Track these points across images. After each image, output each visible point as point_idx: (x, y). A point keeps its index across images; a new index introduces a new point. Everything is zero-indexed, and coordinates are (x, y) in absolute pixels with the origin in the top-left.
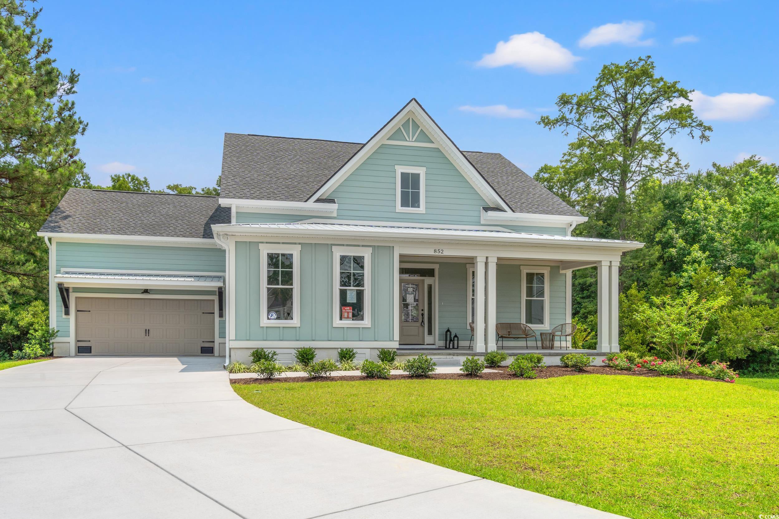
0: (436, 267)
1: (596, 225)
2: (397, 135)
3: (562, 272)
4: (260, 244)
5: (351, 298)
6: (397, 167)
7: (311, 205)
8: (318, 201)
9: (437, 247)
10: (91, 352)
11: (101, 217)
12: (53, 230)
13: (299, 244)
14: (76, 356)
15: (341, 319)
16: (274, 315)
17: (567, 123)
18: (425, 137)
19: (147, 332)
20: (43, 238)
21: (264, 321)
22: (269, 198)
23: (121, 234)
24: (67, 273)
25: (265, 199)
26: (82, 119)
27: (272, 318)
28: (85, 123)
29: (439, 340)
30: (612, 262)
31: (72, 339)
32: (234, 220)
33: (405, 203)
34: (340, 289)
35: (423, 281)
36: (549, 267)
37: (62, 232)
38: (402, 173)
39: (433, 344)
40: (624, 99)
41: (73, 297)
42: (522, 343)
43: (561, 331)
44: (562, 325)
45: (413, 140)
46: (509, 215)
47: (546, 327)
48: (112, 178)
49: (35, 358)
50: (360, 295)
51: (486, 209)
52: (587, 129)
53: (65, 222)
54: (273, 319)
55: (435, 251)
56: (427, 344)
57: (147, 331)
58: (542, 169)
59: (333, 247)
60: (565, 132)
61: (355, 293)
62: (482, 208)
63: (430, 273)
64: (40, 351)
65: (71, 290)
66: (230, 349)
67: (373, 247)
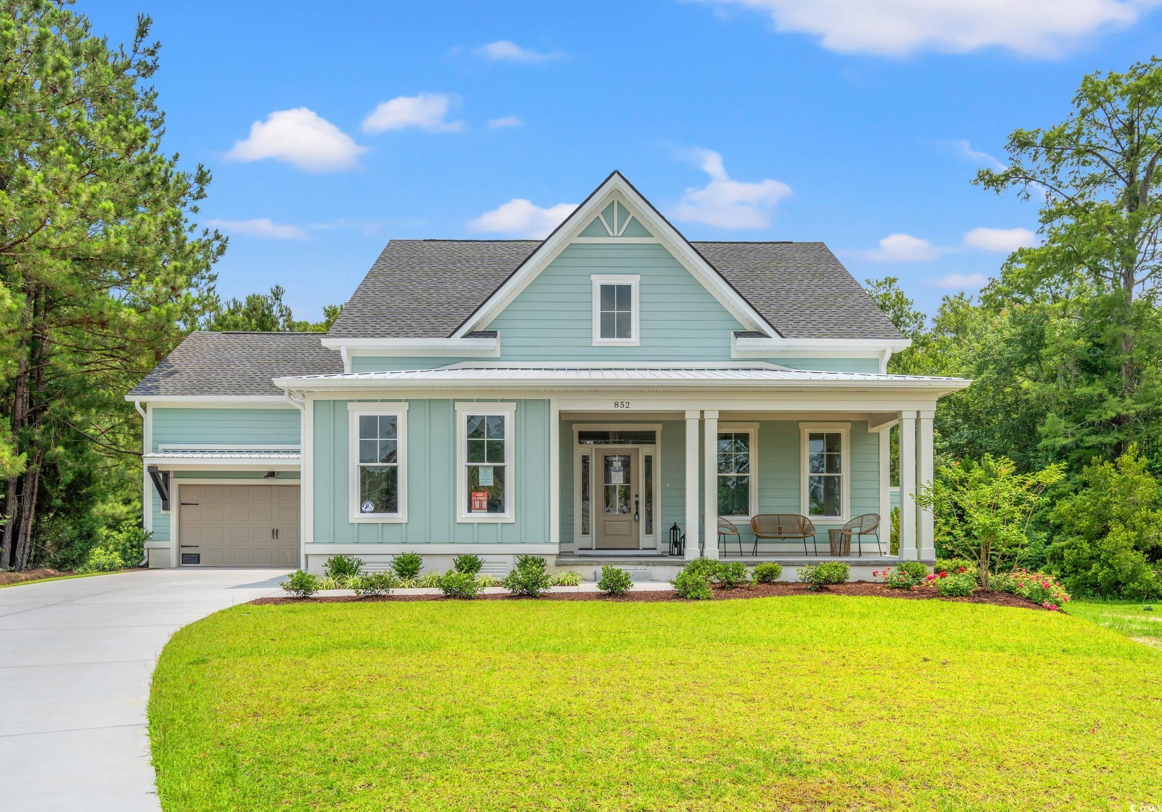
0: (658, 428)
1: (1074, 346)
2: (593, 228)
3: (872, 430)
4: (349, 404)
5: (486, 478)
6: (593, 277)
7: (457, 341)
8: (471, 334)
9: (619, 398)
10: (199, 562)
11: (219, 371)
12: (148, 391)
13: (406, 401)
14: (179, 567)
15: (470, 510)
16: (370, 506)
17: (1026, 178)
18: (638, 228)
19: (275, 533)
20: (133, 403)
21: (355, 515)
22: (397, 335)
23: (237, 394)
24: (166, 451)
25: (390, 337)
26: (220, 233)
27: (367, 510)
28: (224, 237)
29: (662, 542)
30: (922, 413)
31: (172, 544)
32: (347, 369)
33: (606, 332)
34: (469, 467)
35: (638, 449)
36: (850, 424)
37: (158, 394)
38: (602, 286)
39: (655, 549)
40: (1130, 128)
41: (174, 484)
42: (800, 547)
43: (861, 527)
44: (862, 516)
45: (620, 234)
46: (775, 341)
47: (844, 518)
48: (326, 310)
49: (111, 570)
50: (499, 474)
51: (738, 335)
52: (1059, 186)
53: (168, 380)
54: (368, 512)
55: (616, 404)
56: (644, 549)
57: (275, 531)
58: (1013, 257)
59: (456, 403)
60: (1023, 194)
61: (491, 471)
62: (732, 333)
63: (648, 438)
64: (119, 561)
65: (171, 475)
66: (306, 556)
67: (518, 401)
